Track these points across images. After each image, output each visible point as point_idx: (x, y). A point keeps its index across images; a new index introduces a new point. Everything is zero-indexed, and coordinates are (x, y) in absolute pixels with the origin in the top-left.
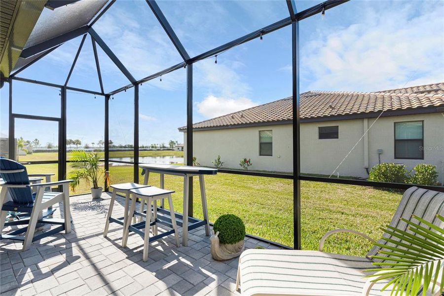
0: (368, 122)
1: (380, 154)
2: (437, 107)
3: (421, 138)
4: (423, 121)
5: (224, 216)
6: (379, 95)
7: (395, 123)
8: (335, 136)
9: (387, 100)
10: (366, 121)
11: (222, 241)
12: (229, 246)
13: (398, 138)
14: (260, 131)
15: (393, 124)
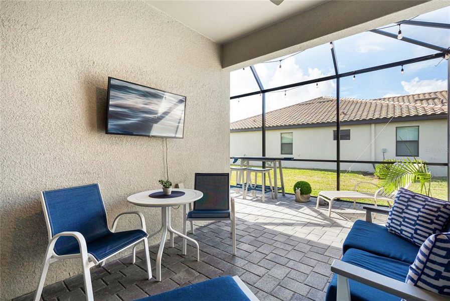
0: (375, 126)
1: (384, 152)
2: (429, 115)
3: (417, 139)
4: (419, 126)
5: (298, 182)
6: (385, 103)
7: (397, 128)
8: (348, 138)
9: (391, 108)
10: (373, 126)
11: (302, 194)
12: (305, 196)
13: (399, 139)
14: (281, 133)
15: (395, 128)
